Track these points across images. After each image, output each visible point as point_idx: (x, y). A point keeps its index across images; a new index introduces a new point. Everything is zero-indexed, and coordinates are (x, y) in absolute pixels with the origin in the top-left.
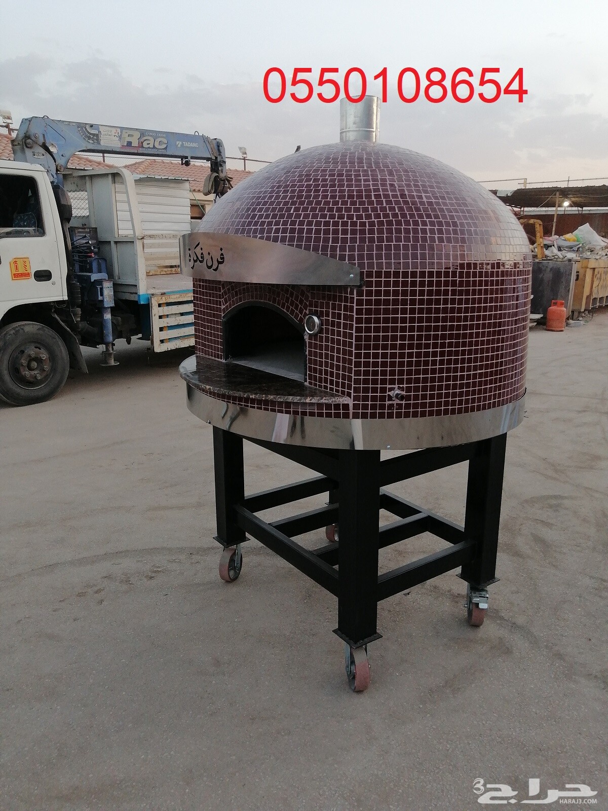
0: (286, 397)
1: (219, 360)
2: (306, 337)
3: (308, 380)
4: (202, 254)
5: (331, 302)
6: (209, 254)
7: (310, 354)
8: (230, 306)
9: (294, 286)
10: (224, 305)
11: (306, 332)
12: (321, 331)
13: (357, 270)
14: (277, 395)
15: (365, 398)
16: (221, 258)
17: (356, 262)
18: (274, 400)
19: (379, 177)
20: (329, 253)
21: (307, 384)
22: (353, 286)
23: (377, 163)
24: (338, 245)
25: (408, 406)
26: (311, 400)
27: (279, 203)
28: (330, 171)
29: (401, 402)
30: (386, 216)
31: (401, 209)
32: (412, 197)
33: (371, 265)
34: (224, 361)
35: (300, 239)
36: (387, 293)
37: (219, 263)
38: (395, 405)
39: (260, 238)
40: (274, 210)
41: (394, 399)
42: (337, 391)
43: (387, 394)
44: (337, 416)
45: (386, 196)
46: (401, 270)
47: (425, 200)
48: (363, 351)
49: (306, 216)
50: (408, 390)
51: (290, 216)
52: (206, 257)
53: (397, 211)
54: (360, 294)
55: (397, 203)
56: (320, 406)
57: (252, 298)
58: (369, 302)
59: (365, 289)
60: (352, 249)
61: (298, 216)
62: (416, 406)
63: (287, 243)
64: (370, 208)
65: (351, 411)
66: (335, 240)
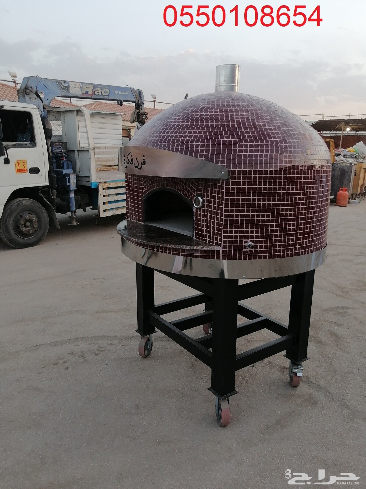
0: (182, 246)
1: (141, 223)
2: (194, 210)
3: (195, 236)
4: (132, 159)
5: (210, 189)
6: (136, 159)
7: (196, 220)
8: (148, 190)
9: (187, 179)
10: (144, 190)
11: (194, 207)
12: (203, 206)
13: (226, 169)
14: (177, 244)
15: (230, 247)
16: (144, 162)
17: (226, 164)
18: (175, 248)
19: (240, 113)
20: (209, 159)
21: (194, 238)
22: (223, 179)
23: (238, 105)
24: (215, 154)
25: (256, 252)
26: (197, 248)
27: (179, 129)
28: (210, 109)
29: (252, 250)
30: (244, 137)
31: (253, 133)
32: (260, 125)
33: (234, 167)
34: (143, 223)
35: (192, 150)
36: (244, 184)
37: (142, 164)
38: (248, 251)
39: (167, 150)
40: (176, 133)
41: (247, 248)
42: (213, 242)
43: (243, 245)
44: (213, 258)
45: (244, 125)
46: (253, 170)
47: (267, 127)
48: (229, 219)
49: (196, 137)
50: (256, 242)
51: (186, 136)
52: (134, 161)
53: (251, 134)
54: (228, 184)
55: (251, 129)
56: (202, 251)
57: (162, 186)
58: (233, 189)
59: (231, 181)
60: (223, 157)
61: (191, 137)
62: (261, 252)
63: (184, 153)
64: (234, 132)
65: (221, 255)
66: (213, 151)
